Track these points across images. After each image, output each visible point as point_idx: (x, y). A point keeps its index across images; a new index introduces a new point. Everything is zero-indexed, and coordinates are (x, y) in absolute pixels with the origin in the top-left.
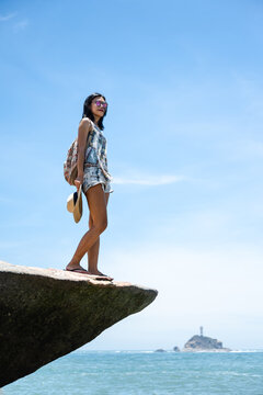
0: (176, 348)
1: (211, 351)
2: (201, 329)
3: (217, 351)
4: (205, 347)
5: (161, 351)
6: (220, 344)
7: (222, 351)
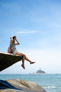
0: (34, 73)
1: (42, 74)
2: (40, 68)
3: (44, 74)
4: (41, 73)
5: (30, 74)
6: (45, 72)
7: (45, 74)
